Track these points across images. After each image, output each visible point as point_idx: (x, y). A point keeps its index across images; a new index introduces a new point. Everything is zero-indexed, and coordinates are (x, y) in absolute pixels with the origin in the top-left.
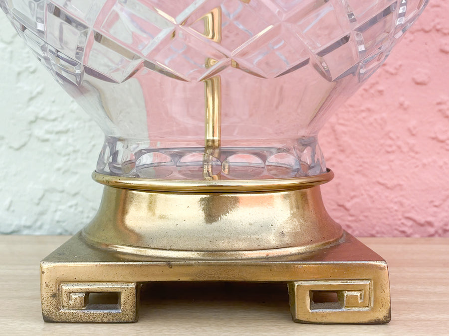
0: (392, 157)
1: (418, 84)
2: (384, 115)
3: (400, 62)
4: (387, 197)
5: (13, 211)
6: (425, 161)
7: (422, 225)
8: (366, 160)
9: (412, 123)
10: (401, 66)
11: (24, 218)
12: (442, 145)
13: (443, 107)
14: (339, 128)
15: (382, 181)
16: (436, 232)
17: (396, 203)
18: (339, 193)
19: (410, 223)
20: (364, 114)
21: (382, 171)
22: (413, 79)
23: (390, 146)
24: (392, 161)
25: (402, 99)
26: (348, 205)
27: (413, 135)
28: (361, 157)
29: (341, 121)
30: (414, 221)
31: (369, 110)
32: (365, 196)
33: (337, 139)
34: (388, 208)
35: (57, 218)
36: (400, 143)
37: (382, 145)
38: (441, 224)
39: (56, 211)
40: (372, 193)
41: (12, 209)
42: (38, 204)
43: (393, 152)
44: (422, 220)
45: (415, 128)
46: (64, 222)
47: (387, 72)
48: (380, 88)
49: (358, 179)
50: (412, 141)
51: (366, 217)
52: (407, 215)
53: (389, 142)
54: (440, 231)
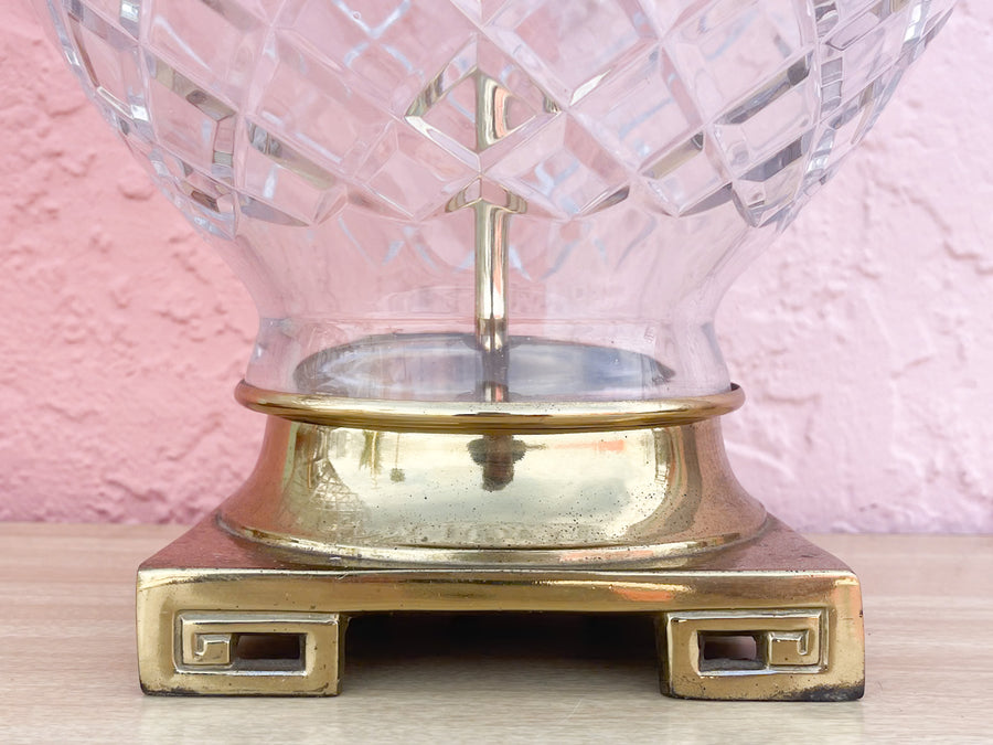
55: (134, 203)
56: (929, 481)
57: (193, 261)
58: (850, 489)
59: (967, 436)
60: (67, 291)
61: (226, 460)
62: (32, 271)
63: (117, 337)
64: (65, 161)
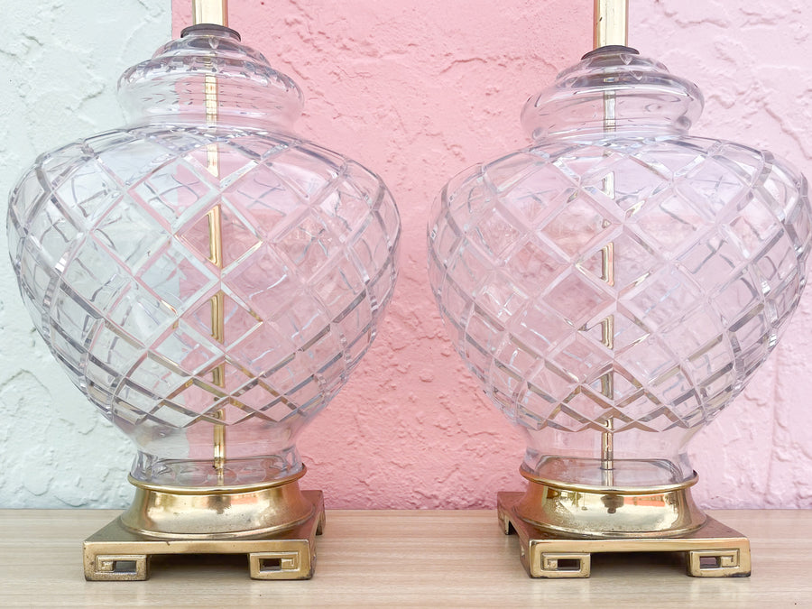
0: (403, 441)
1: (424, 381)
2: (397, 407)
3: (409, 364)
4: (399, 475)
5: (82, 487)
6: (430, 445)
7: (429, 498)
8: (382, 444)
9: (420, 414)
10: (409, 366)
11: (91, 493)
12: (444, 431)
13: (445, 400)
14: (360, 417)
15: (395, 462)
16: (440, 504)
17: (407, 479)
18: (360, 471)
19: (419, 496)
20: (380, 406)
21: (396, 453)
22: (420, 378)
23: (402, 432)
24: (404, 445)
25: (411, 393)
26: (368, 481)
27: (421, 423)
28: (379, 442)
29: (361, 412)
30: (423, 494)
31: (384, 402)
32: (382, 474)
33: (358, 426)
34: (400, 484)
35: (120, 493)
36: (409, 430)
37: (394, 431)
38: (444, 498)
39: (119, 487)
40: (387, 471)
41: (81, 485)
42: (103, 481)
43: (405, 437)
44: (429, 494)
45: (422, 417)
46: (126, 496)
47: (399, 371)
48: (394, 385)
49: (376, 460)
50: (419, 428)
51: (383, 491)
52: (416, 490)
53: (401, 429)
54: (444, 503)
55: (425, 383)
56: (739, 487)
57: (449, 405)
58: (708, 490)
59: (753, 469)
60: (400, 417)
61: (462, 483)
62: (386, 410)
63: (419, 435)
64: (399, 368)
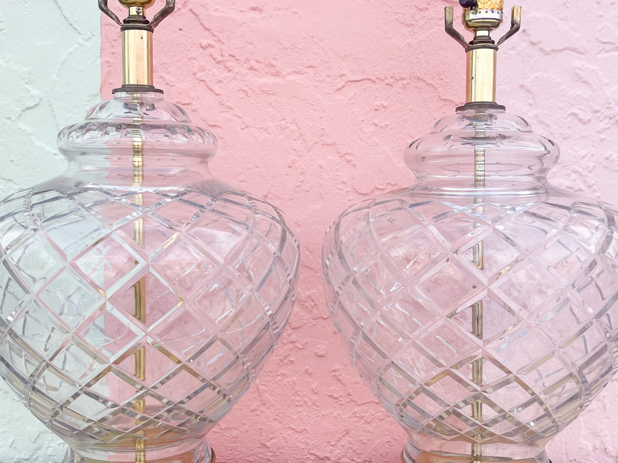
0: (300, 409)
1: (319, 356)
2: (294, 378)
3: (306, 341)
4: (297, 438)
5: (15, 447)
6: (323, 412)
7: (323, 459)
8: (281, 411)
9: (315, 385)
10: (306, 343)
11: (23, 453)
12: (336, 400)
13: (337, 373)
14: (262, 388)
15: (292, 427)
17: (303, 443)
18: (262, 435)
19: (313, 458)
20: (280, 378)
21: (293, 419)
22: (315, 353)
23: (299, 401)
24: (300, 412)
25: (307, 367)
26: (268, 444)
27: (316, 393)
28: (278, 409)
29: (263, 383)
30: (316, 456)
31: (283, 374)
32: (281, 438)
33: (260, 395)
34: (297, 447)
35: (49, 453)
36: (305, 399)
37: (292, 400)
38: (336, 459)
40: (285, 436)
41: (14, 445)
42: (34, 442)
43: (301, 405)
44: (322, 456)
45: (316, 388)
46: (54, 456)
47: (297, 347)
48: (292, 359)
49: (276, 425)
50: (314, 398)
51: (281, 453)
52: (311, 452)
53: (298, 398)
55: (320, 358)
56: (594, 451)
57: (340, 378)
58: (566, 454)
59: (607, 436)
60: (297, 388)
61: (351, 446)
62: (285, 382)
63: (314, 404)
64: (296, 344)
